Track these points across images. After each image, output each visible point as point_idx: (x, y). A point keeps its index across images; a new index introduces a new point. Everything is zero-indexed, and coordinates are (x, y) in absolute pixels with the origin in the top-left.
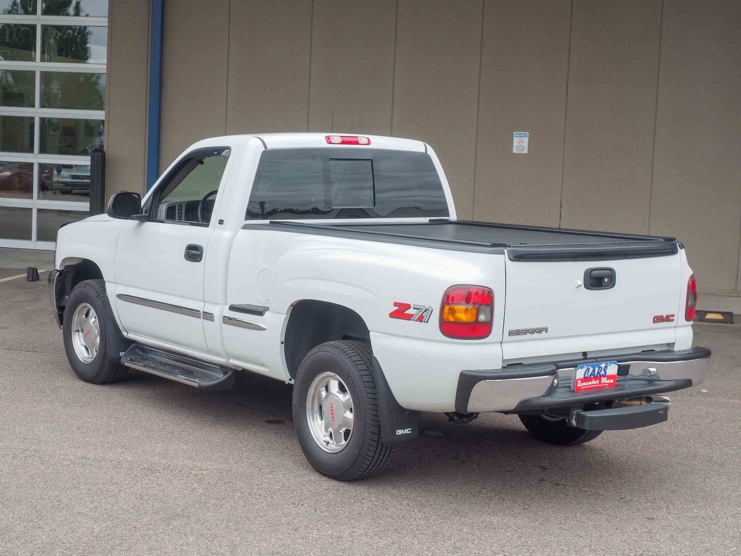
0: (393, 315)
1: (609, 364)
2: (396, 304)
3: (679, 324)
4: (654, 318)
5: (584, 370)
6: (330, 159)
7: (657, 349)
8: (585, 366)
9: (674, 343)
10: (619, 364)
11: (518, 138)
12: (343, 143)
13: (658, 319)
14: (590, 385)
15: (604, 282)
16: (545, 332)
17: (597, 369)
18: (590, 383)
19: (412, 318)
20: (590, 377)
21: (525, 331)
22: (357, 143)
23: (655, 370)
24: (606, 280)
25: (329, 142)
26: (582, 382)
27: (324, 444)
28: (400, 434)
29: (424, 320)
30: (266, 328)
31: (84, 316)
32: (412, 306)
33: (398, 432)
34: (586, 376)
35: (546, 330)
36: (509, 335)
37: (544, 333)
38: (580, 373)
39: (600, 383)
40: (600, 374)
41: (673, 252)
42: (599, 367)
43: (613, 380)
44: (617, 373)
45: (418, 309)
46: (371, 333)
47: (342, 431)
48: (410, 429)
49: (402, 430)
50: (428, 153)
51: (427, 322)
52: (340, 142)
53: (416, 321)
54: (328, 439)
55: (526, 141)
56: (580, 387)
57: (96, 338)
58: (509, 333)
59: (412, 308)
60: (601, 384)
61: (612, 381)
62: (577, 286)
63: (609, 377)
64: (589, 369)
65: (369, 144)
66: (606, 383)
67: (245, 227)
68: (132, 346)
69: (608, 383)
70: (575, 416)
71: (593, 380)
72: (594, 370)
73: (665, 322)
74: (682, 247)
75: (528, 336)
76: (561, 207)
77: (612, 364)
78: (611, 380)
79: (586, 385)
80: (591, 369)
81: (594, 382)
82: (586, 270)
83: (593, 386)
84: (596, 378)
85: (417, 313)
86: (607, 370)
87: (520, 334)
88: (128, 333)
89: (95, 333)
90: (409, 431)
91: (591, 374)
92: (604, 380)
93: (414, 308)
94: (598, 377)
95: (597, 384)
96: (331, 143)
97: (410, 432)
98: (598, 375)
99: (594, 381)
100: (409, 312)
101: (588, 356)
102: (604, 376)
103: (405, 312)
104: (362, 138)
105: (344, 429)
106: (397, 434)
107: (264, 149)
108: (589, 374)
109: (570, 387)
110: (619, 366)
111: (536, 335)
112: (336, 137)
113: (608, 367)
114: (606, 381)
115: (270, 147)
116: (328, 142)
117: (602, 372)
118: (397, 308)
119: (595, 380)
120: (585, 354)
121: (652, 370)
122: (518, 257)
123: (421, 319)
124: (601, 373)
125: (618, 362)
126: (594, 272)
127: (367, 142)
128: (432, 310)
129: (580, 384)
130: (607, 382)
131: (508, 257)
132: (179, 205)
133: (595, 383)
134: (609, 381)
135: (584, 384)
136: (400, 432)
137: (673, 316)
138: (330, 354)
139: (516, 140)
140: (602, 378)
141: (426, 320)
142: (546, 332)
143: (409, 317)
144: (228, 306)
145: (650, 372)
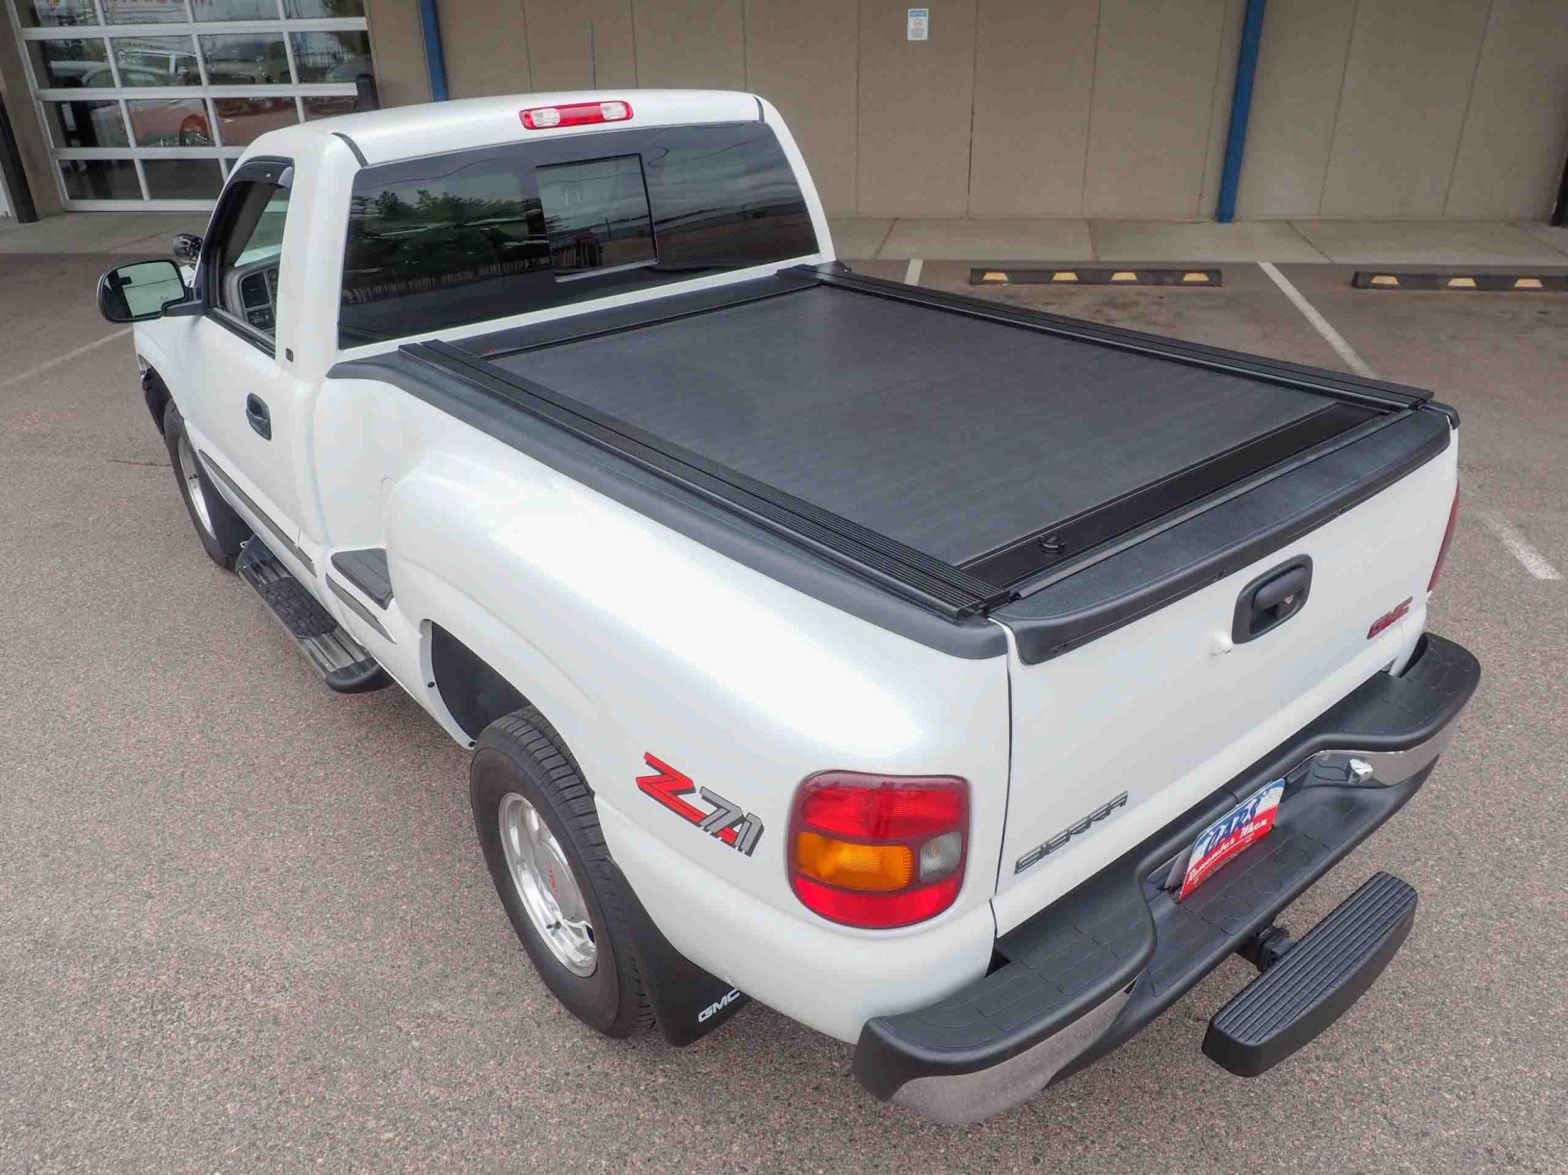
0: (644, 785)
1: (1264, 794)
2: (651, 760)
4: (1371, 628)
6: (537, 167)
11: (915, 18)
12: (565, 122)
13: (1378, 627)
14: (1214, 859)
15: (1284, 603)
16: (1120, 805)
18: (1215, 856)
19: (704, 824)
21: (1066, 836)
22: (599, 119)
24: (1289, 597)
25: (529, 126)
26: (1199, 867)
28: (709, 1016)
29: (737, 844)
30: (397, 639)
32: (697, 786)
34: (1211, 847)
35: (1122, 800)
37: (1116, 809)
41: (1439, 446)
43: (1266, 820)
44: (1279, 800)
45: (719, 807)
46: (596, 798)
49: (715, 1004)
50: (767, 120)
51: (749, 853)
52: (558, 121)
53: (715, 835)
55: (925, 20)
56: (1194, 879)
58: (1017, 866)
59: (698, 795)
60: (1240, 841)
61: (1264, 823)
63: (1261, 817)
64: (1217, 833)
65: (629, 116)
66: (1249, 834)
67: (338, 372)
69: (1254, 832)
73: (1391, 624)
74: (1456, 424)
75: (1072, 843)
76: (973, 114)
78: (1262, 822)
80: (1223, 829)
83: (1221, 855)
84: (1230, 837)
85: (717, 815)
86: (1257, 808)
87: (1050, 852)
90: (731, 997)
92: (1248, 829)
93: (705, 798)
94: (1236, 833)
95: (1230, 847)
96: (532, 127)
98: (1237, 829)
99: (1225, 845)
100: (691, 800)
102: (1250, 822)
103: (681, 797)
104: (612, 105)
107: (357, 167)
108: (1217, 840)
111: (1094, 827)
112: (547, 111)
113: (1262, 799)
115: (374, 158)
116: (527, 124)
117: (1247, 818)
118: (655, 772)
119: (1228, 841)
126: (1263, 591)
127: (624, 114)
128: (762, 829)
129: (1193, 875)
130: (1252, 831)
131: (1019, 653)
132: (269, 272)
133: (1225, 848)
134: (1258, 826)
135: (1203, 866)
136: (708, 1013)
137: (1408, 601)
139: (911, 21)
140: (1244, 829)
141: (745, 848)
142: (1123, 804)
143: (692, 816)
144: (329, 554)
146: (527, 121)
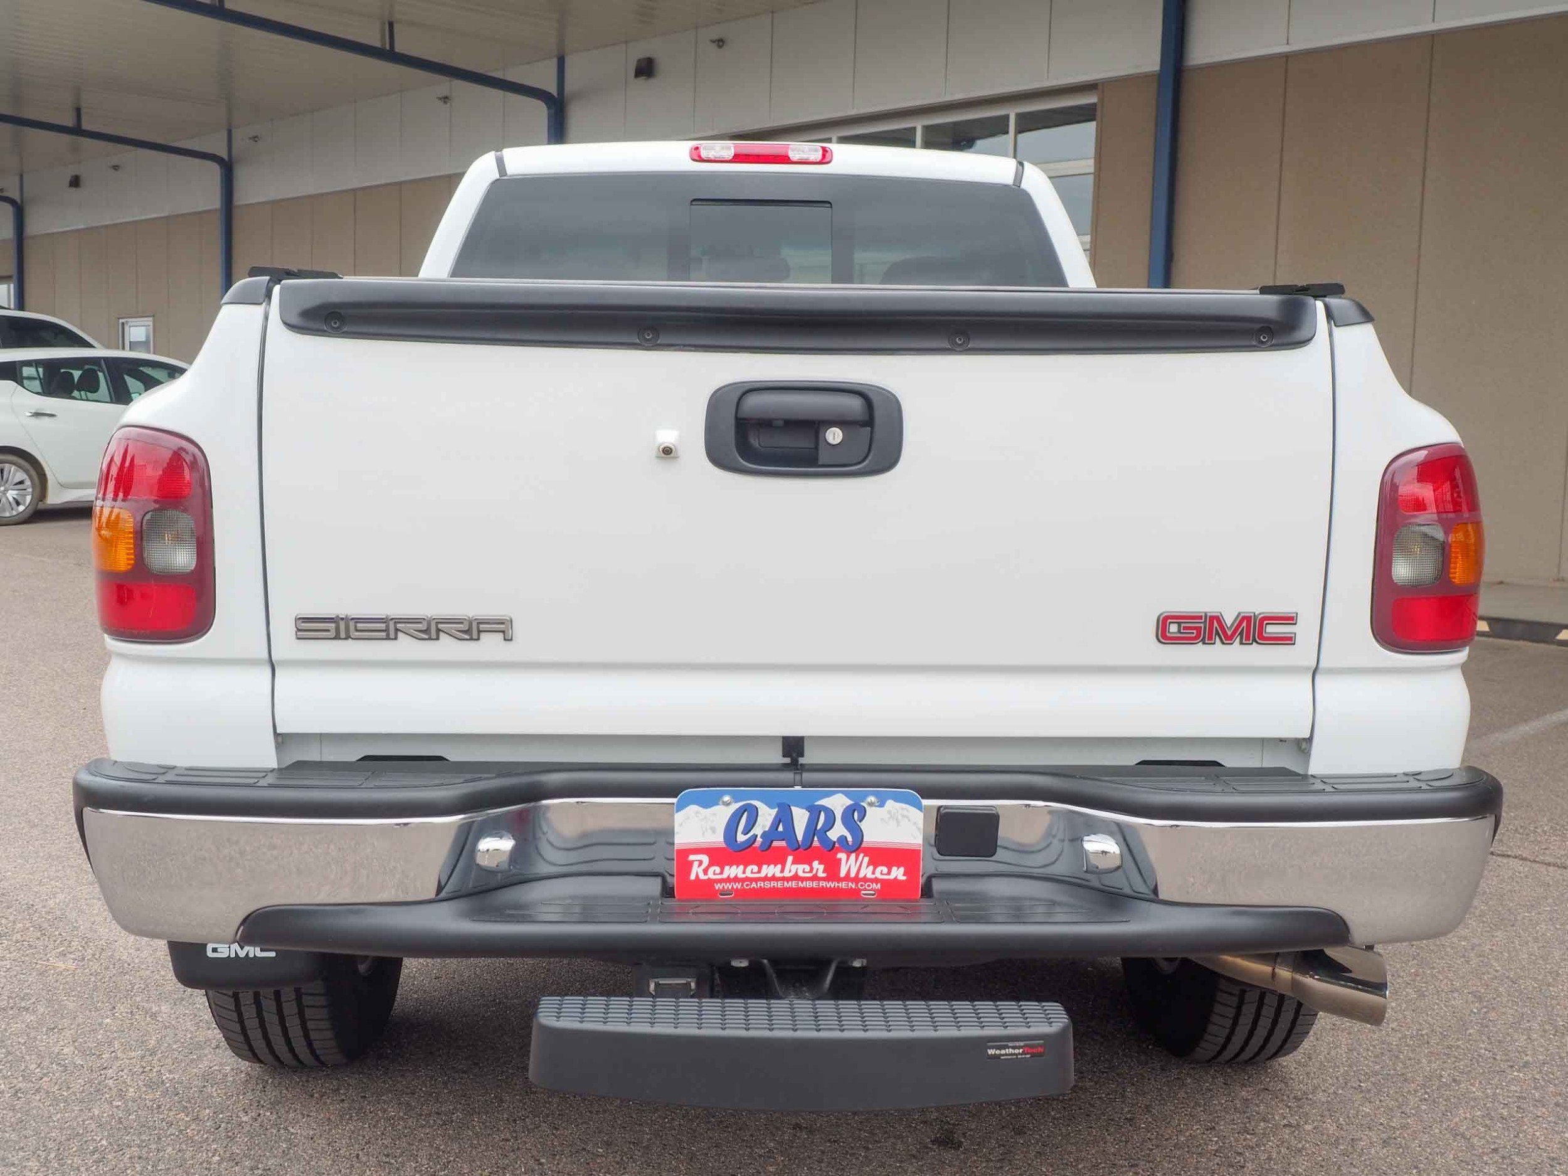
1: (870, 799)
3: (1333, 662)
4: (1163, 622)
6: (694, 200)
7: (1231, 760)
8: (727, 799)
9: (1307, 741)
10: (934, 803)
12: (738, 158)
13: (1191, 629)
14: (774, 878)
15: (827, 442)
16: (499, 635)
17: (801, 815)
18: (770, 870)
20: (768, 845)
21: (384, 626)
22: (784, 159)
23: (1117, 850)
24: (836, 437)
25: (697, 158)
26: (713, 863)
28: (225, 955)
33: (213, 952)
34: (741, 838)
35: (503, 628)
37: (490, 639)
38: (698, 825)
39: (835, 875)
40: (824, 839)
42: (817, 809)
43: (902, 870)
50: (1025, 183)
52: (729, 154)
56: (710, 880)
58: (299, 628)
60: (840, 880)
61: (898, 873)
63: (882, 856)
64: (750, 811)
65: (823, 162)
66: (865, 879)
69: (876, 880)
71: (790, 859)
72: (784, 817)
73: (1235, 646)
75: (405, 647)
77: (890, 803)
78: (894, 869)
79: (749, 874)
80: (767, 813)
81: (792, 868)
82: (716, 391)
83: (788, 884)
84: (804, 853)
86: (865, 826)
87: (356, 634)
91: (771, 836)
92: (853, 865)
94: (818, 850)
95: (817, 879)
97: (271, 955)
98: (816, 843)
99: (794, 863)
101: (807, 759)
102: (857, 847)
106: (210, 954)
107: (497, 176)
108: (758, 830)
110: (937, 811)
111: (447, 647)
113: (871, 810)
114: (867, 872)
115: (516, 170)
116: (695, 157)
117: (838, 831)
119: (799, 861)
120: (793, 746)
121: (1098, 848)
124: (834, 835)
125: (934, 795)
126: (754, 402)
127: (820, 158)
130: (870, 876)
131: (287, 316)
133: (801, 874)
134: (881, 872)
135: (732, 871)
137: (1290, 619)
140: (842, 856)
142: (505, 639)
146: (694, 154)
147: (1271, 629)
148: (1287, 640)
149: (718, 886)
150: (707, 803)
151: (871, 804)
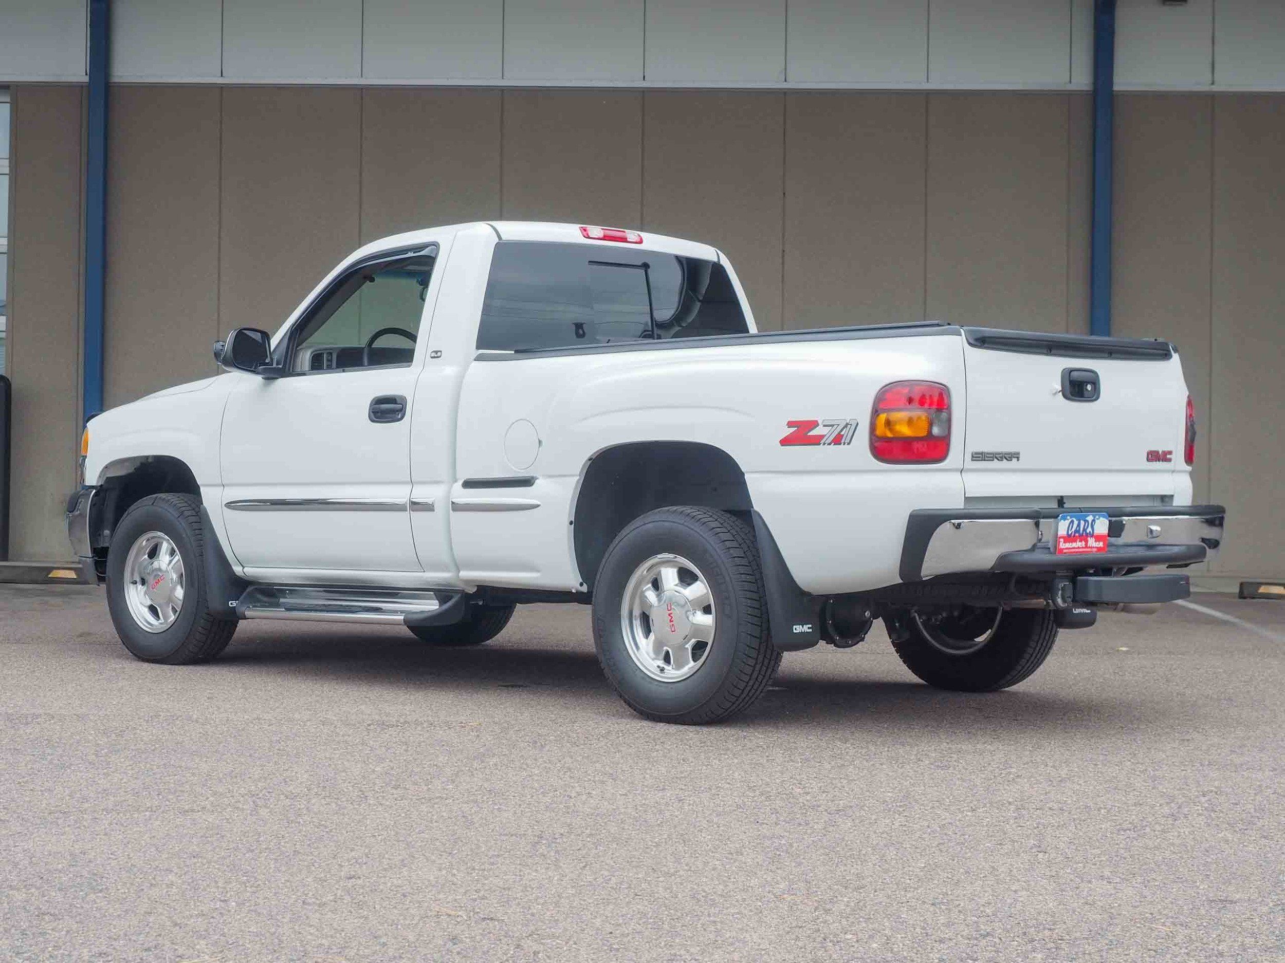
0: (785, 442)
1: (1097, 517)
2: (790, 424)
3: (1178, 468)
4: (1148, 453)
5: (1067, 522)
6: (590, 262)
8: (1068, 517)
9: (1172, 496)
10: (1110, 519)
12: (605, 238)
13: (1154, 456)
14: (1074, 548)
15: (1087, 390)
16: (1016, 459)
17: (1082, 523)
18: (1074, 545)
19: (822, 442)
20: (1074, 536)
21: (992, 455)
22: (624, 240)
23: (1158, 528)
24: (1089, 387)
25: (586, 237)
26: (1065, 542)
27: (658, 671)
28: (798, 631)
29: (843, 441)
30: (539, 503)
31: (146, 556)
32: (820, 422)
33: (796, 629)
34: (1070, 532)
35: (1017, 456)
36: (972, 460)
37: (1014, 460)
38: (1063, 527)
39: (1086, 547)
40: (1086, 532)
41: (1166, 356)
42: (1086, 521)
43: (1102, 543)
44: (1107, 532)
45: (832, 426)
46: (746, 476)
47: (689, 646)
48: (810, 626)
49: (801, 626)
50: (721, 263)
51: (849, 444)
52: (601, 235)
53: (829, 444)
54: (661, 663)
56: (1063, 549)
57: (174, 589)
58: (973, 457)
59: (821, 426)
60: (1088, 548)
62: (1054, 392)
63: (1098, 538)
64: (1072, 522)
65: (641, 242)
66: (1093, 547)
67: (479, 358)
68: (250, 589)
70: (1060, 592)
71: (1078, 540)
72: (1079, 525)
73: (1161, 462)
74: (1176, 351)
75: (996, 464)
77: (1101, 518)
78: (1100, 543)
79: (1070, 546)
80: (1076, 523)
81: (1079, 544)
82: (1062, 371)
83: (1077, 550)
84: (1081, 538)
85: (830, 433)
86: (1095, 527)
87: (986, 459)
88: (243, 567)
89: (172, 579)
90: (809, 628)
91: (1076, 531)
92: (1092, 542)
93: (824, 426)
94: (1084, 537)
95: (1083, 548)
96: (589, 237)
97: (811, 630)
98: (1084, 534)
100: (815, 432)
101: (1066, 506)
102: (1092, 536)
103: (809, 434)
104: (632, 235)
105: (693, 641)
106: (795, 631)
107: (497, 240)
108: (1073, 530)
109: (1049, 548)
110: (1110, 521)
111: (1005, 464)
112: (596, 231)
113: (1096, 521)
115: (506, 238)
117: (1089, 530)
118: (793, 429)
119: (1081, 541)
120: (1061, 502)
121: (1154, 528)
122: (982, 342)
123: (837, 440)
125: (1110, 516)
126: (1074, 374)
127: (638, 240)
128: (857, 424)
129: (1063, 545)
130: (1095, 546)
131: (967, 339)
132: (328, 353)
133: (1080, 546)
134: (1097, 544)
135: (1068, 545)
136: (798, 629)
137: (1170, 453)
138: (666, 524)
140: (1089, 539)
141: (847, 441)
142: (1018, 460)
143: (816, 441)
144: (461, 482)
145: (1151, 531)
146: (585, 233)
147: (1168, 456)
148: (1170, 460)
149: (1065, 551)
150: (1064, 519)
151: (1097, 519)
